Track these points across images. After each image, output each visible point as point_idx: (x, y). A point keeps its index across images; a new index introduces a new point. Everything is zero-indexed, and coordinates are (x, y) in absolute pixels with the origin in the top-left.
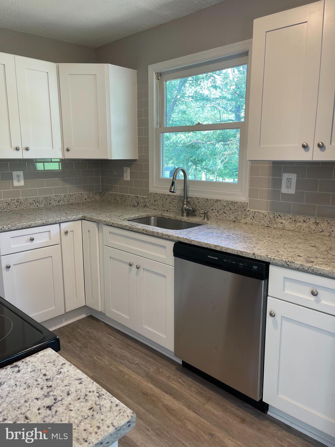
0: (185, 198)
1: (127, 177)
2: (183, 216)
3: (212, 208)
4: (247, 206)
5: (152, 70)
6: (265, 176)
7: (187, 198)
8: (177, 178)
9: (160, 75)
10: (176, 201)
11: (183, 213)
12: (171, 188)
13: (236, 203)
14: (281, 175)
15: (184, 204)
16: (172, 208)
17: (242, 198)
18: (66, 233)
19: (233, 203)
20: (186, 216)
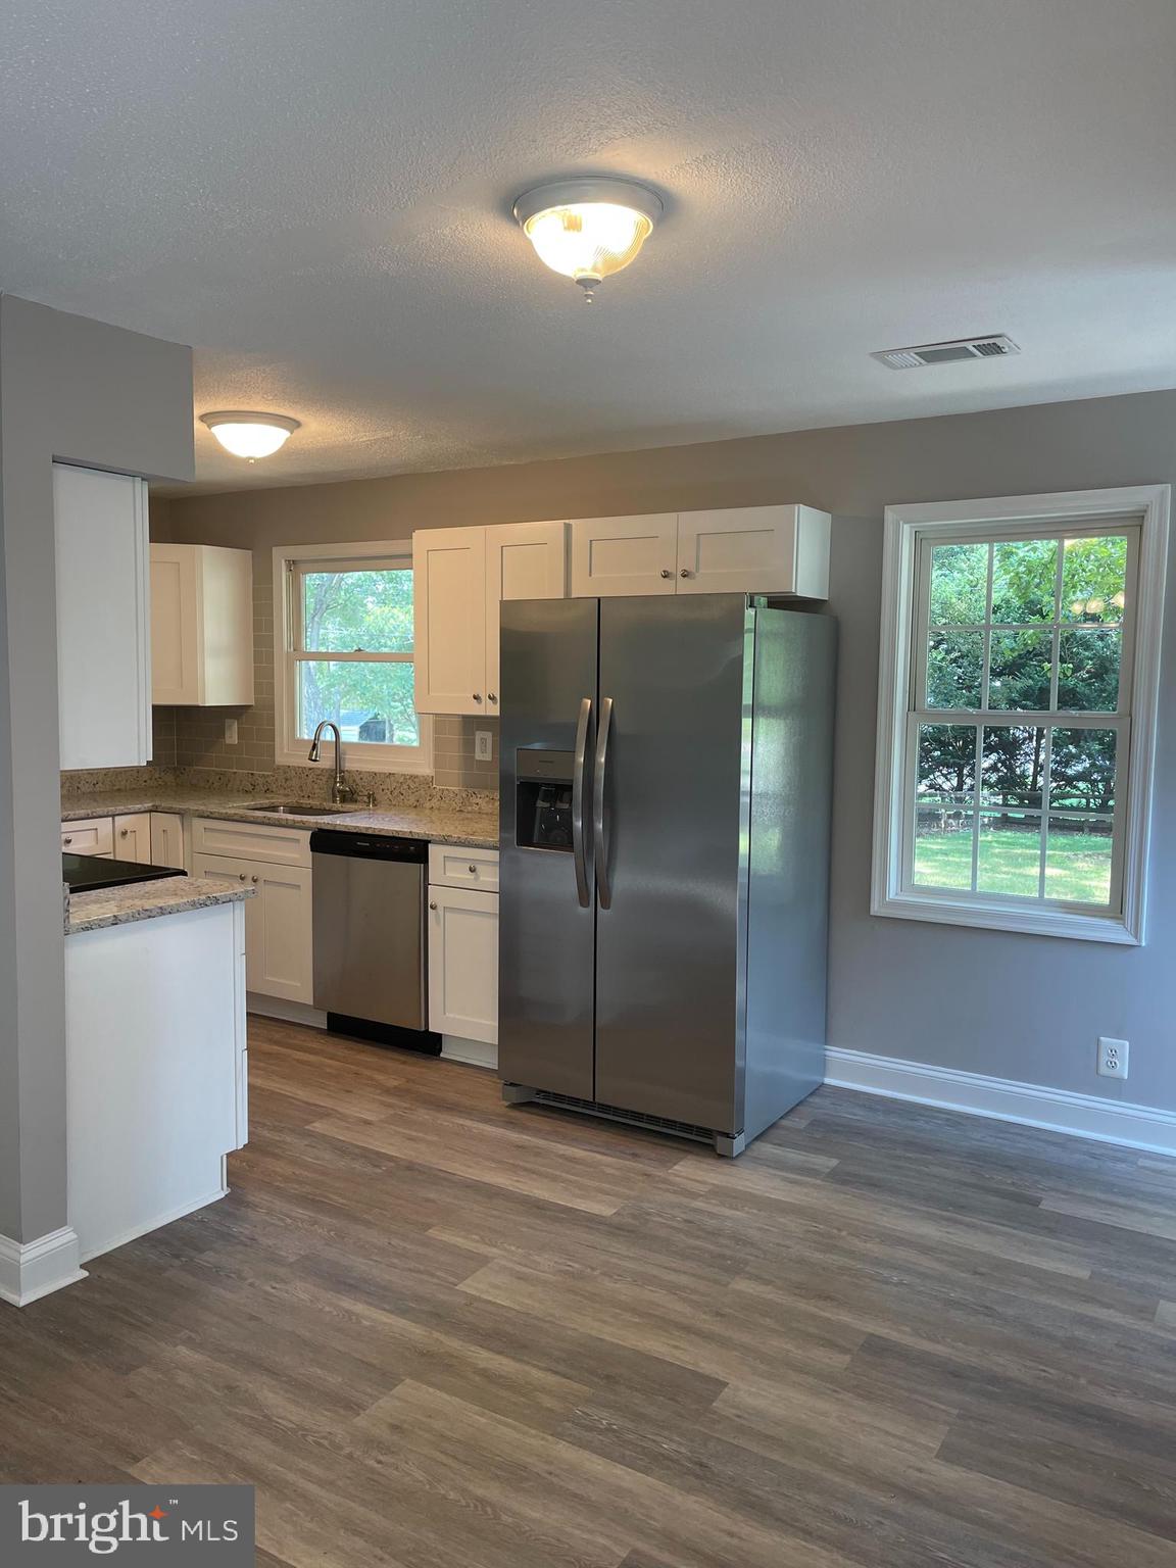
0: (338, 770)
1: (232, 736)
2: (334, 801)
3: (381, 787)
4: (432, 782)
5: (280, 556)
6: (454, 736)
7: (342, 771)
8: (322, 738)
9: (292, 565)
10: (324, 779)
11: (334, 796)
12: (311, 755)
13: (417, 777)
14: (474, 735)
15: (336, 782)
16: (317, 791)
17: (425, 769)
18: (124, 834)
19: (413, 777)
20: (341, 802)
